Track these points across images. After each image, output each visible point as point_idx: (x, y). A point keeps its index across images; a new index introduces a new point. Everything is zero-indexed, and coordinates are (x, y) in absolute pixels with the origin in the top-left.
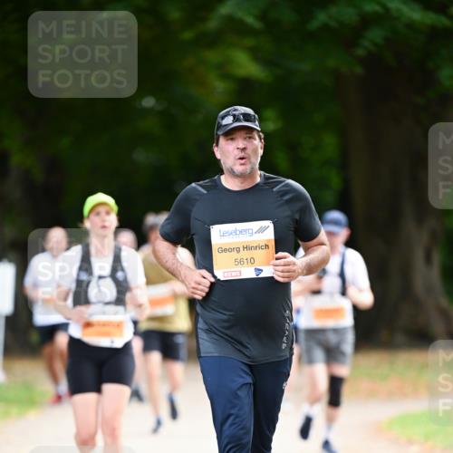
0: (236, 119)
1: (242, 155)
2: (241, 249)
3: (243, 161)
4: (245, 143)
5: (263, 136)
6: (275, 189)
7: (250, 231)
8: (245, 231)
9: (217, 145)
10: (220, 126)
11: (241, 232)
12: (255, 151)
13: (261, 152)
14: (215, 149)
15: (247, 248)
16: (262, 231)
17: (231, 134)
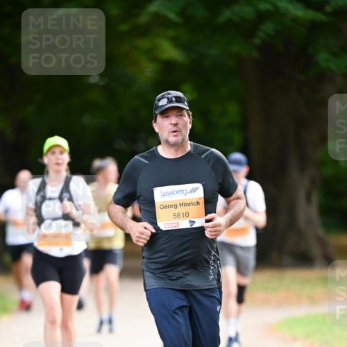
0: (170, 101)
1: (175, 129)
2: (178, 205)
3: (175, 134)
4: (177, 119)
5: (191, 113)
6: (202, 157)
7: (185, 192)
8: (181, 191)
9: (155, 122)
10: (158, 107)
11: (177, 192)
12: (185, 126)
13: (190, 126)
14: (154, 125)
15: (182, 205)
16: (194, 192)
17: (165, 113)
